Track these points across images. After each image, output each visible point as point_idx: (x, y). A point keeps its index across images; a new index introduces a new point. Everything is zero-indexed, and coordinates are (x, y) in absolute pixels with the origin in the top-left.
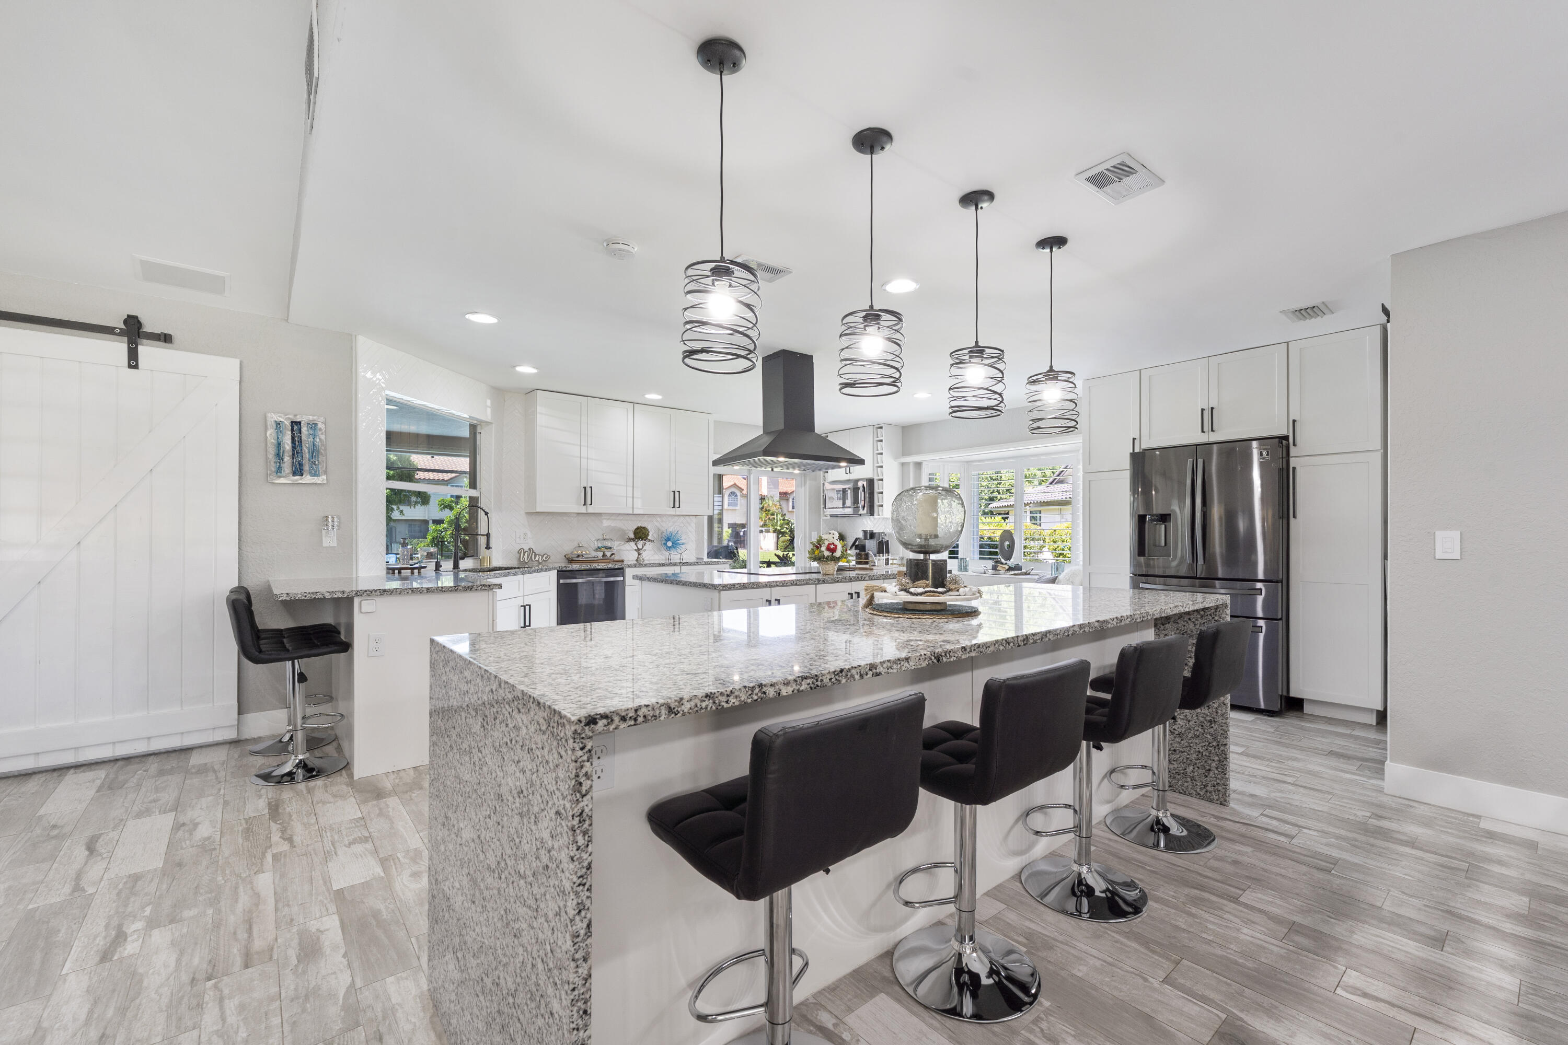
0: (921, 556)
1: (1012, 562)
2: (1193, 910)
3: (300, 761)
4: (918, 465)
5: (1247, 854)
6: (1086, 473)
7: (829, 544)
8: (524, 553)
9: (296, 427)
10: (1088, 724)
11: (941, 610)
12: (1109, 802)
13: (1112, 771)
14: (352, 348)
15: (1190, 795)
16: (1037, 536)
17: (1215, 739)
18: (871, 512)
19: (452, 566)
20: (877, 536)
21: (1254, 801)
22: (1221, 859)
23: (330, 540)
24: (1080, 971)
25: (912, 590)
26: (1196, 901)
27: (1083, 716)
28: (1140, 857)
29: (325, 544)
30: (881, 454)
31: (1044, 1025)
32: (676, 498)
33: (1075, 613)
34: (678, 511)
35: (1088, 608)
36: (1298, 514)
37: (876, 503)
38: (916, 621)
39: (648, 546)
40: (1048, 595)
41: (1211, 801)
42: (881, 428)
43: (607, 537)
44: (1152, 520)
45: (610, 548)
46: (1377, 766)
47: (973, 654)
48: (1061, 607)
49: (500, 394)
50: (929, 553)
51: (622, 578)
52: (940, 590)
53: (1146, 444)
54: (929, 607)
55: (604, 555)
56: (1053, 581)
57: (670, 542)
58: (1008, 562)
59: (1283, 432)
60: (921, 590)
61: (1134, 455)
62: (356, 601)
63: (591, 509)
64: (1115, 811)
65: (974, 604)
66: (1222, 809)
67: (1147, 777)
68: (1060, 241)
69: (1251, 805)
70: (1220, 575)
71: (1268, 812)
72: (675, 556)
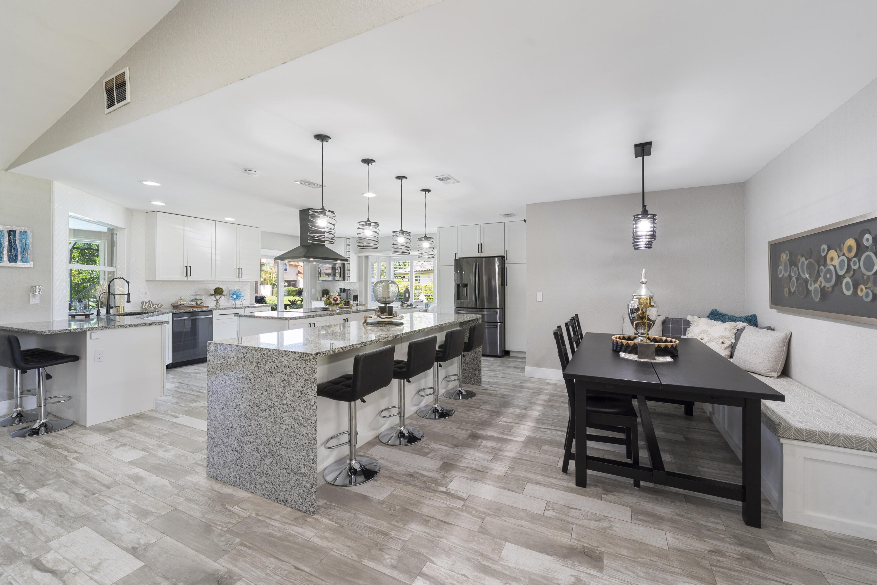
0: (383, 305)
1: (409, 303)
2: (467, 412)
3: (43, 423)
4: (367, 257)
5: (484, 397)
6: (438, 266)
7: (334, 298)
8: (146, 303)
9: (12, 234)
10: (436, 357)
11: (391, 323)
12: (445, 388)
13: (446, 377)
14: (50, 189)
15: (470, 384)
16: (418, 288)
17: (477, 363)
18: (344, 279)
19: (105, 312)
20: (347, 291)
21: (489, 383)
22: (477, 399)
23: (35, 300)
24: (435, 430)
25: (382, 317)
26: (468, 410)
27: (435, 355)
28: (454, 402)
29: (31, 302)
30: (349, 251)
31: (425, 442)
32: (240, 272)
33: (435, 321)
34: (241, 279)
35: (439, 320)
36: (508, 284)
37: (346, 275)
38: (383, 327)
39: (223, 297)
40: (423, 317)
41: (476, 385)
42: (349, 239)
43: (199, 294)
44: (462, 286)
45: (201, 300)
46: (523, 369)
47: (405, 335)
48: (429, 322)
49: (130, 212)
50: (387, 304)
51: (211, 316)
52: (391, 316)
53: (461, 256)
54: (387, 323)
55: (196, 304)
56: (426, 311)
57: (236, 295)
58: (408, 303)
59: (503, 254)
60: (385, 317)
61: (456, 260)
62: (88, 333)
63: (190, 279)
64: (447, 391)
65: (402, 321)
66: (479, 386)
67: (456, 377)
68: (429, 191)
69: (487, 384)
70: (486, 307)
71: (492, 386)
72: (238, 303)
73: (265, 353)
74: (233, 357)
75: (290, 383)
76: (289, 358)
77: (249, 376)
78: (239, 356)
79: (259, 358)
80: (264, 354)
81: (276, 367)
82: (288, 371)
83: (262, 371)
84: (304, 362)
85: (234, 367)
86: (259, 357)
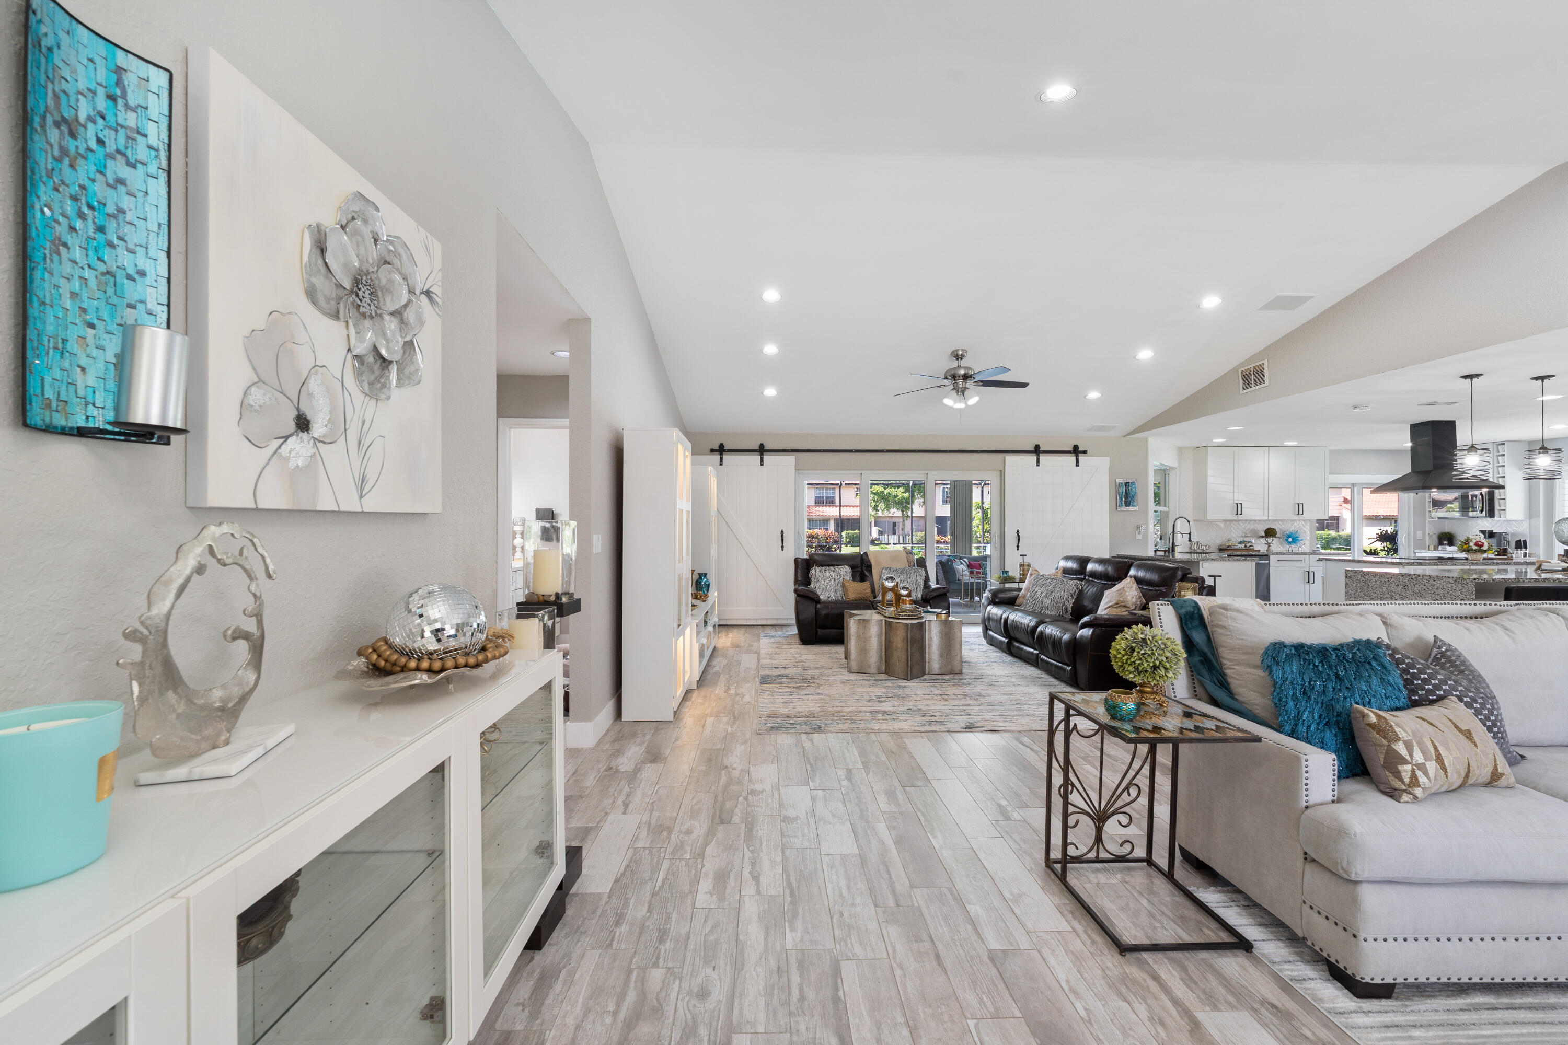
7: (1477, 542)
8: (1194, 544)
9: (1126, 484)
14: (1147, 444)
18: (1491, 514)
32: (1300, 509)
34: (1300, 518)
37: (1497, 508)
39: (1276, 540)
42: (1504, 444)
43: (1248, 535)
45: (1250, 542)
49: (1180, 450)
51: (1267, 562)
57: (1292, 538)
63: (1240, 518)
72: (1294, 548)
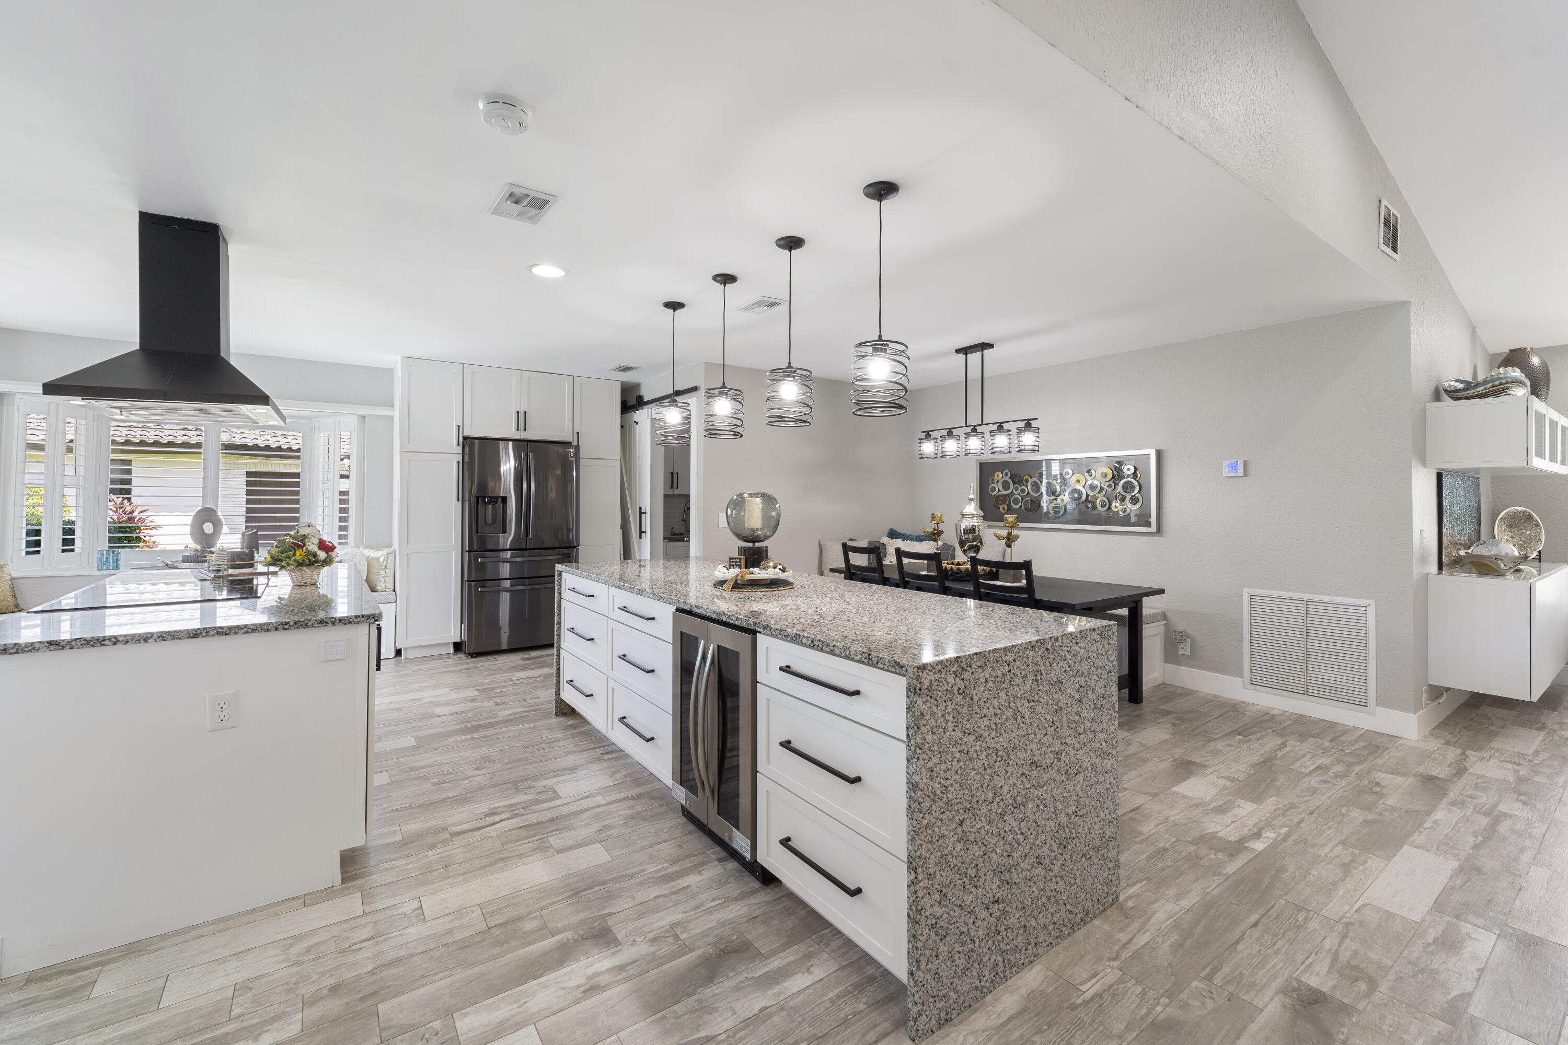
6: (404, 452)
44: (488, 502)
53: (468, 432)
59: (569, 439)
73: (1049, 647)
74: (986, 681)
75: (1089, 689)
76: (1086, 641)
77: (1020, 709)
78: (1000, 673)
79: (1039, 663)
80: (1047, 649)
81: (1067, 669)
82: (1085, 667)
83: (1044, 687)
84: (1106, 641)
85: (988, 705)
86: (1039, 659)
